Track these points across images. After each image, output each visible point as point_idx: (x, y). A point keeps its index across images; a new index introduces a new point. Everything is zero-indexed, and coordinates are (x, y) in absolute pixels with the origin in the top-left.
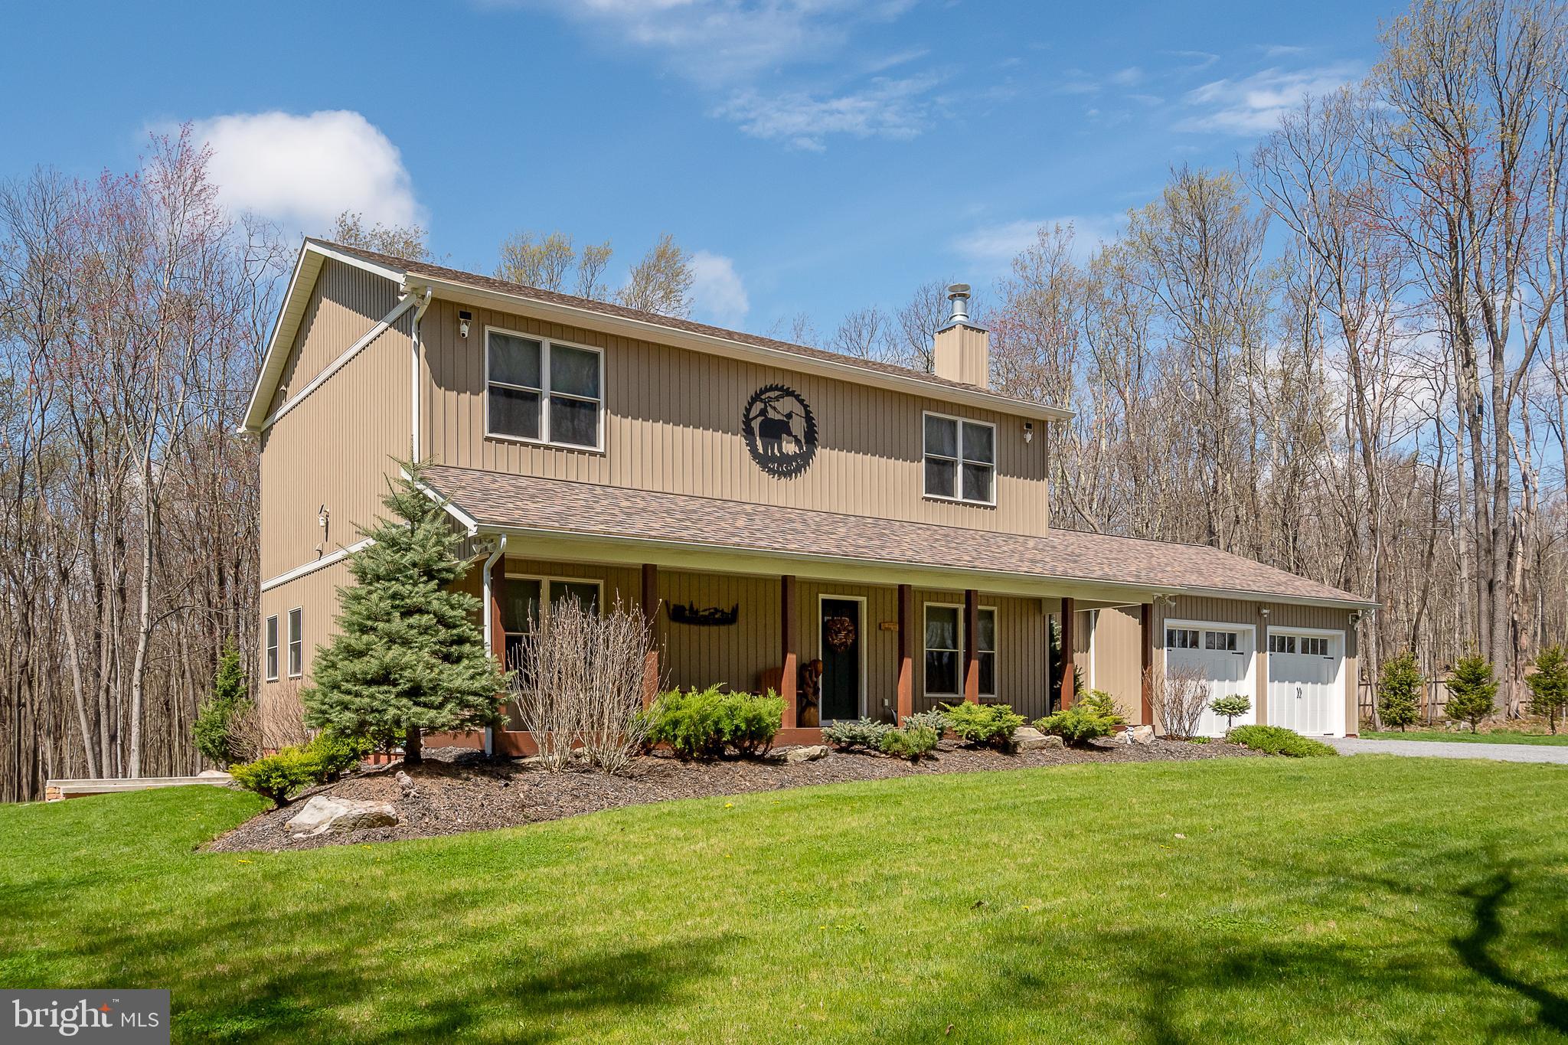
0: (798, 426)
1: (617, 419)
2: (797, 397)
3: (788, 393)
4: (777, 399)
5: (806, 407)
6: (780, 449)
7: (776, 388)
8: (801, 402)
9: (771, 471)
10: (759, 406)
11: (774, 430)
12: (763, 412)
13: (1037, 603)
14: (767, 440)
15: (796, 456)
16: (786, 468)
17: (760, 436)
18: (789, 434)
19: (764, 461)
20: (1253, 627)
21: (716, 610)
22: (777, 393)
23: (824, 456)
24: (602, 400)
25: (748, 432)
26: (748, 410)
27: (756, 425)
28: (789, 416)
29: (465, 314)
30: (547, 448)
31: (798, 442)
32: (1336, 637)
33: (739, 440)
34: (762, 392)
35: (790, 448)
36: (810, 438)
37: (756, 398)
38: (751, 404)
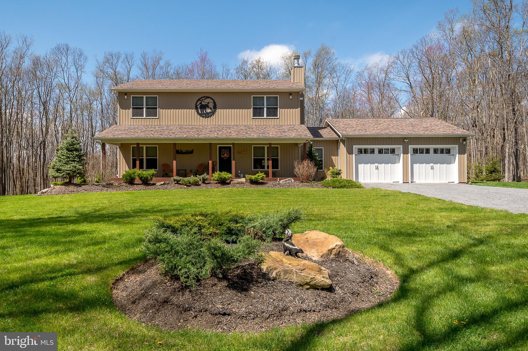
0: (211, 105)
1: (161, 110)
2: (211, 98)
3: (208, 97)
4: (205, 99)
5: (213, 100)
6: (206, 111)
7: (205, 97)
8: (212, 99)
9: (203, 117)
10: (200, 102)
11: (204, 107)
12: (201, 103)
13: (297, 144)
14: (202, 109)
15: (210, 112)
16: (207, 116)
17: (200, 109)
18: (208, 107)
19: (201, 115)
20: (401, 146)
21: (188, 151)
22: (204, 98)
23: (218, 111)
24: (158, 107)
25: (196, 108)
26: (196, 103)
27: (199, 107)
28: (208, 103)
29: (126, 94)
30: (145, 118)
31: (211, 109)
32: (455, 148)
33: (194, 111)
34: (200, 98)
35: (209, 111)
36: (215, 107)
37: (199, 100)
38: (197, 102)
